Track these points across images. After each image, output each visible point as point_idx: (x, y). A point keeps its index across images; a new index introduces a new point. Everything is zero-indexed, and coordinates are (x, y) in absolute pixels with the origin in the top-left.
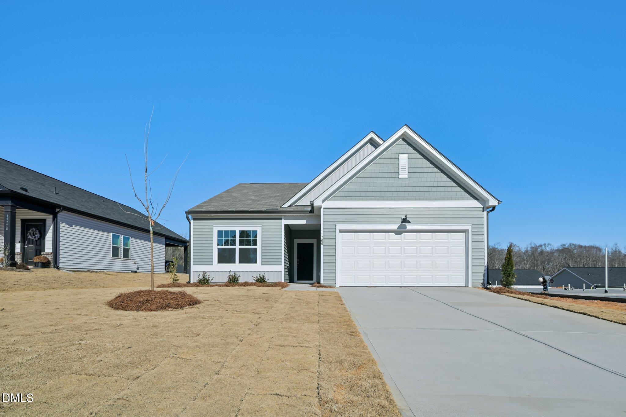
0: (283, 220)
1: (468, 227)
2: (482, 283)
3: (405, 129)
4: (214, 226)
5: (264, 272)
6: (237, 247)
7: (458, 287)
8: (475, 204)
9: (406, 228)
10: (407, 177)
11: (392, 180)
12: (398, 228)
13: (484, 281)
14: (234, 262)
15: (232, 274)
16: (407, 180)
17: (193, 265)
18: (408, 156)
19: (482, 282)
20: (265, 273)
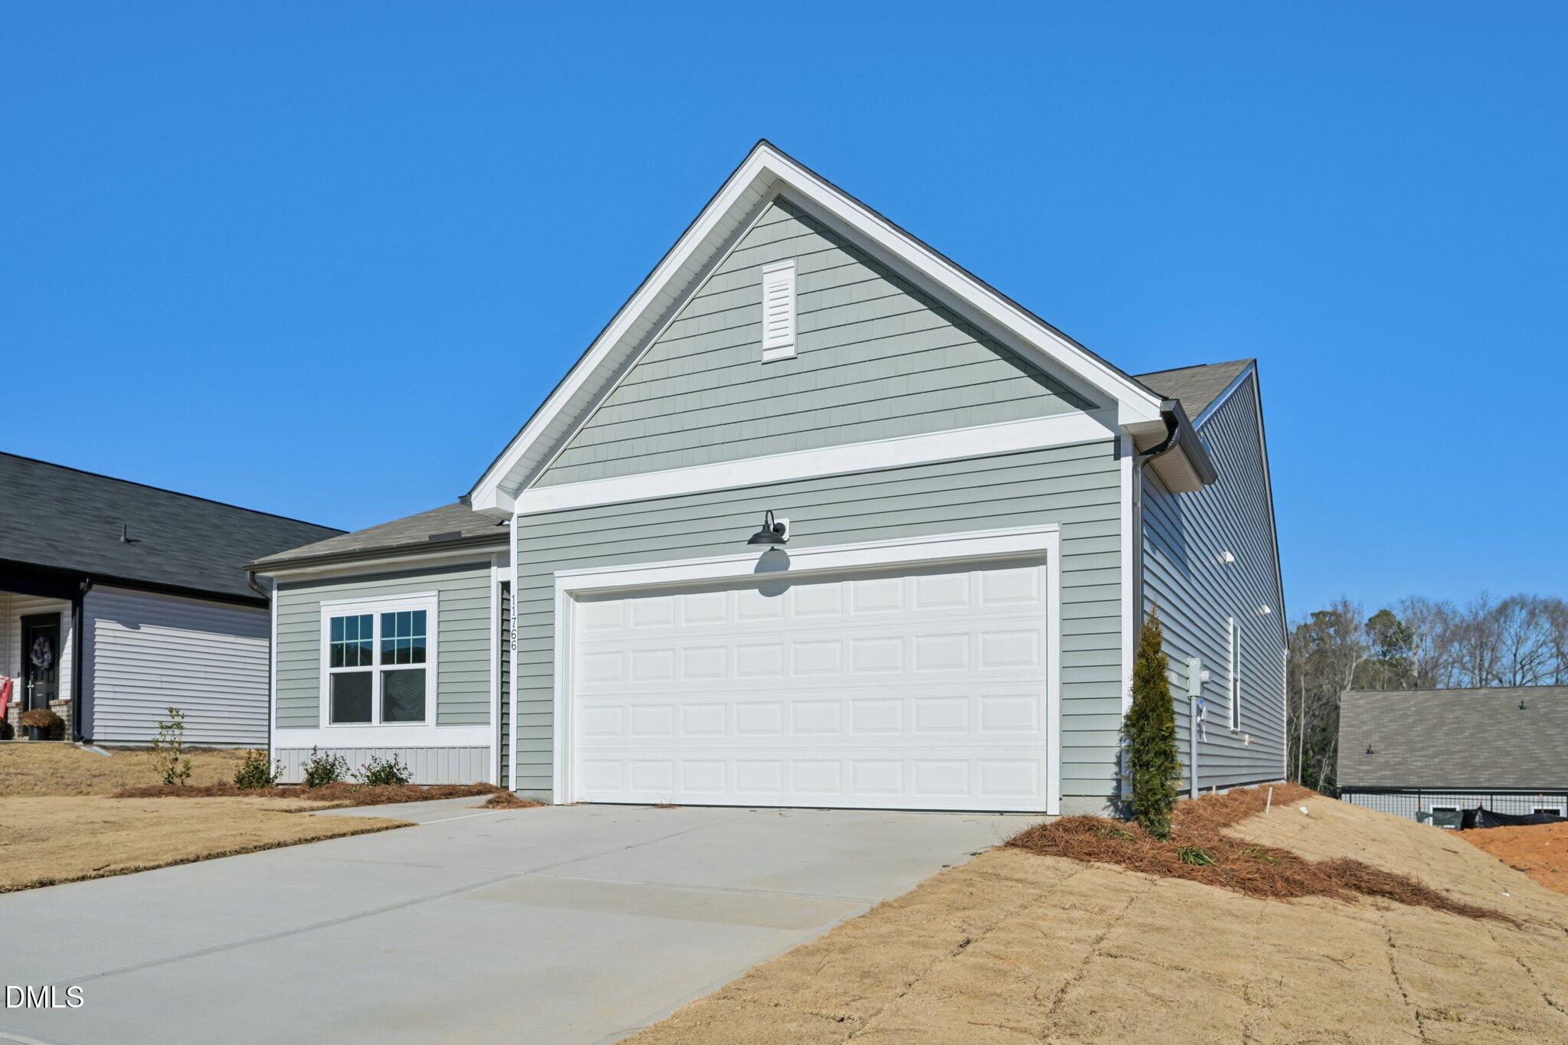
0: (494, 569)
1: (1045, 538)
2: (1110, 799)
3: (765, 159)
4: (322, 603)
5: (394, 751)
6: (377, 668)
7: (1002, 813)
8: (1081, 426)
9: (787, 564)
10: (790, 352)
11: (738, 375)
12: (756, 571)
13: (1118, 788)
14: (368, 719)
15: (320, 755)
16: (792, 367)
17: (277, 727)
18: (797, 268)
19: (1110, 792)
20: (398, 751)
